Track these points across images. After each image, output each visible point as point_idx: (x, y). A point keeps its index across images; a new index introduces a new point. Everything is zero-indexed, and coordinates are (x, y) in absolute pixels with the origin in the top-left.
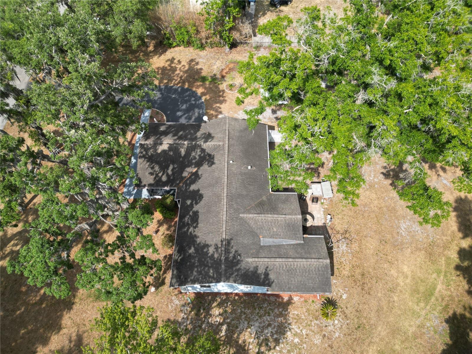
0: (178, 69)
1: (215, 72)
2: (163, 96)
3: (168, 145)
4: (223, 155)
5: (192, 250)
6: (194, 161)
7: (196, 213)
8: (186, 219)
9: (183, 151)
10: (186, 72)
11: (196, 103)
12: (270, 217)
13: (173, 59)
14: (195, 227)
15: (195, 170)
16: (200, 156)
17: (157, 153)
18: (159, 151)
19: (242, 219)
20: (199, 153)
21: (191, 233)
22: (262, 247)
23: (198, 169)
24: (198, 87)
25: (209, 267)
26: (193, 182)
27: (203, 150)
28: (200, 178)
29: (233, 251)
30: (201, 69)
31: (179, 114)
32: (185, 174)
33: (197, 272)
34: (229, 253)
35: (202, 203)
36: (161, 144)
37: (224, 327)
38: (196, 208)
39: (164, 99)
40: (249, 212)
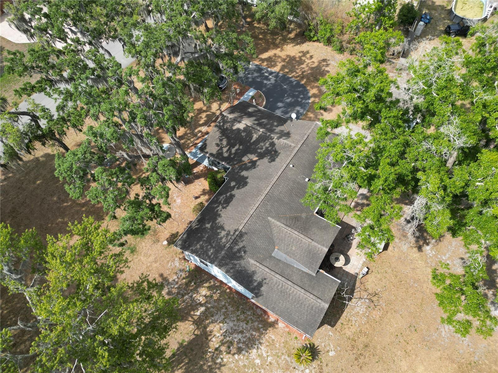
0: (305, 63)
2: (275, 83)
3: (245, 126)
4: (288, 156)
5: (208, 226)
6: (259, 151)
7: (232, 196)
8: (222, 197)
9: (255, 137)
11: (301, 101)
12: (295, 234)
13: (307, 52)
14: (223, 208)
15: (255, 159)
16: (267, 148)
17: (232, 129)
18: (235, 128)
19: (268, 221)
20: (267, 145)
21: (217, 211)
22: (271, 257)
23: (259, 159)
25: (212, 247)
26: (247, 169)
27: (273, 144)
28: (255, 168)
29: (241, 245)
31: (280, 104)
32: (245, 159)
33: (200, 245)
34: (236, 244)
35: (243, 190)
36: (240, 122)
37: (202, 309)
38: (235, 192)
39: (275, 86)
40: (279, 219)
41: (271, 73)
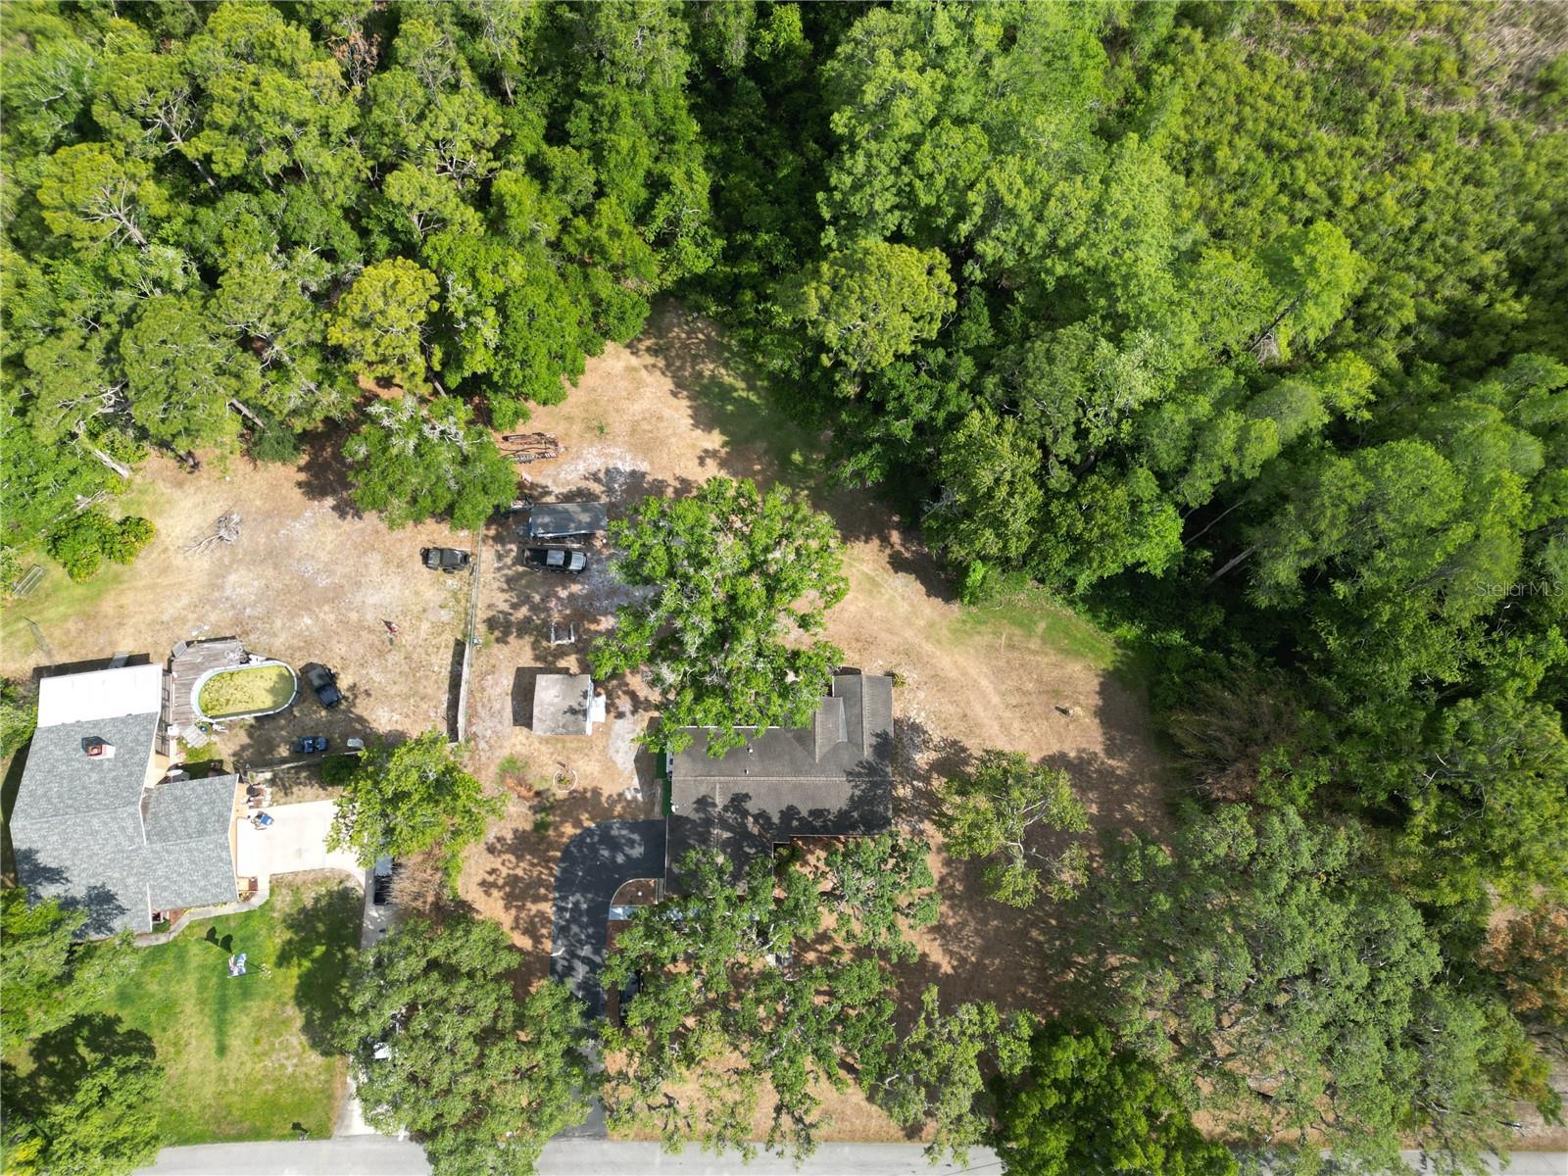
0: (511, 872)
1: (525, 810)
2: (578, 892)
4: (736, 783)
5: (855, 814)
6: (740, 820)
7: (812, 813)
8: (817, 824)
9: (726, 835)
10: (520, 858)
11: (598, 836)
13: (483, 883)
14: (829, 813)
15: (751, 819)
16: (733, 812)
19: (821, 760)
20: (729, 814)
21: (835, 817)
22: (851, 741)
23: (750, 814)
24: (562, 835)
26: (768, 819)
28: (765, 812)
29: (857, 769)
30: (515, 831)
31: (620, 859)
32: (756, 831)
34: (860, 773)
35: (799, 806)
38: (804, 813)
39: (584, 889)
40: (812, 754)
41: (561, 910)
